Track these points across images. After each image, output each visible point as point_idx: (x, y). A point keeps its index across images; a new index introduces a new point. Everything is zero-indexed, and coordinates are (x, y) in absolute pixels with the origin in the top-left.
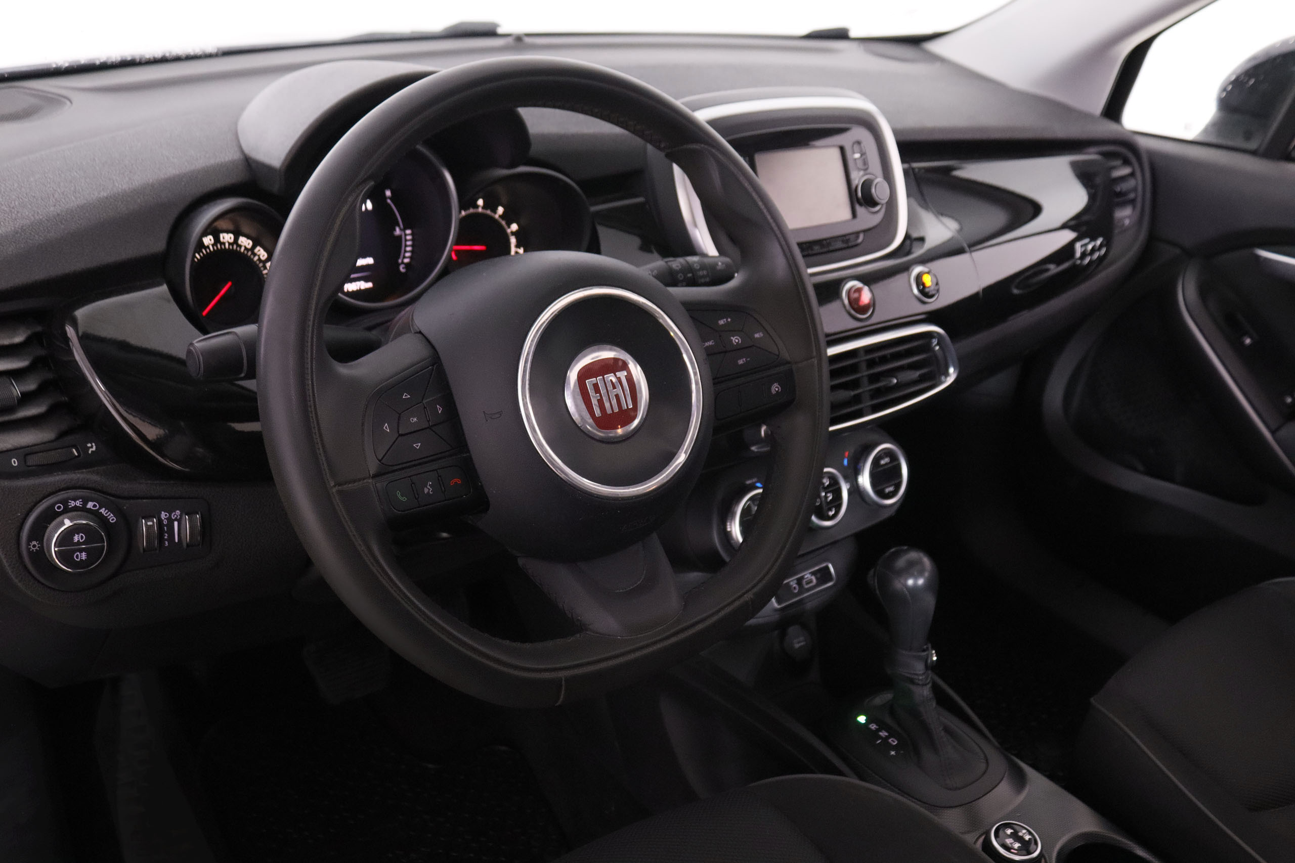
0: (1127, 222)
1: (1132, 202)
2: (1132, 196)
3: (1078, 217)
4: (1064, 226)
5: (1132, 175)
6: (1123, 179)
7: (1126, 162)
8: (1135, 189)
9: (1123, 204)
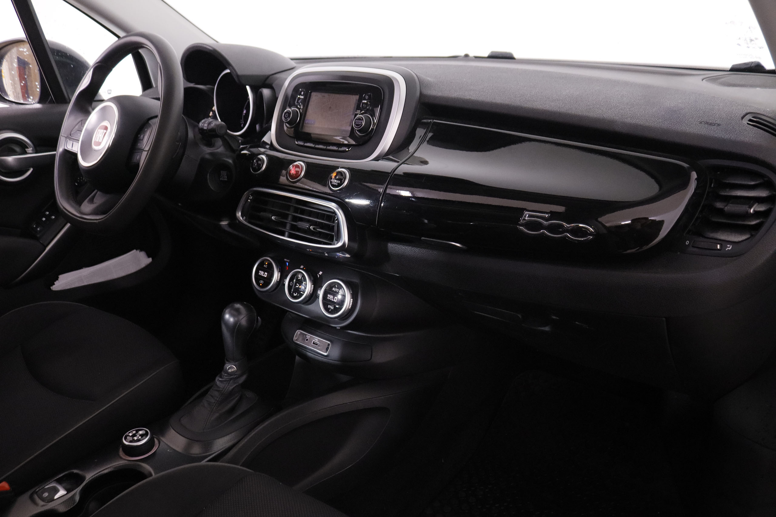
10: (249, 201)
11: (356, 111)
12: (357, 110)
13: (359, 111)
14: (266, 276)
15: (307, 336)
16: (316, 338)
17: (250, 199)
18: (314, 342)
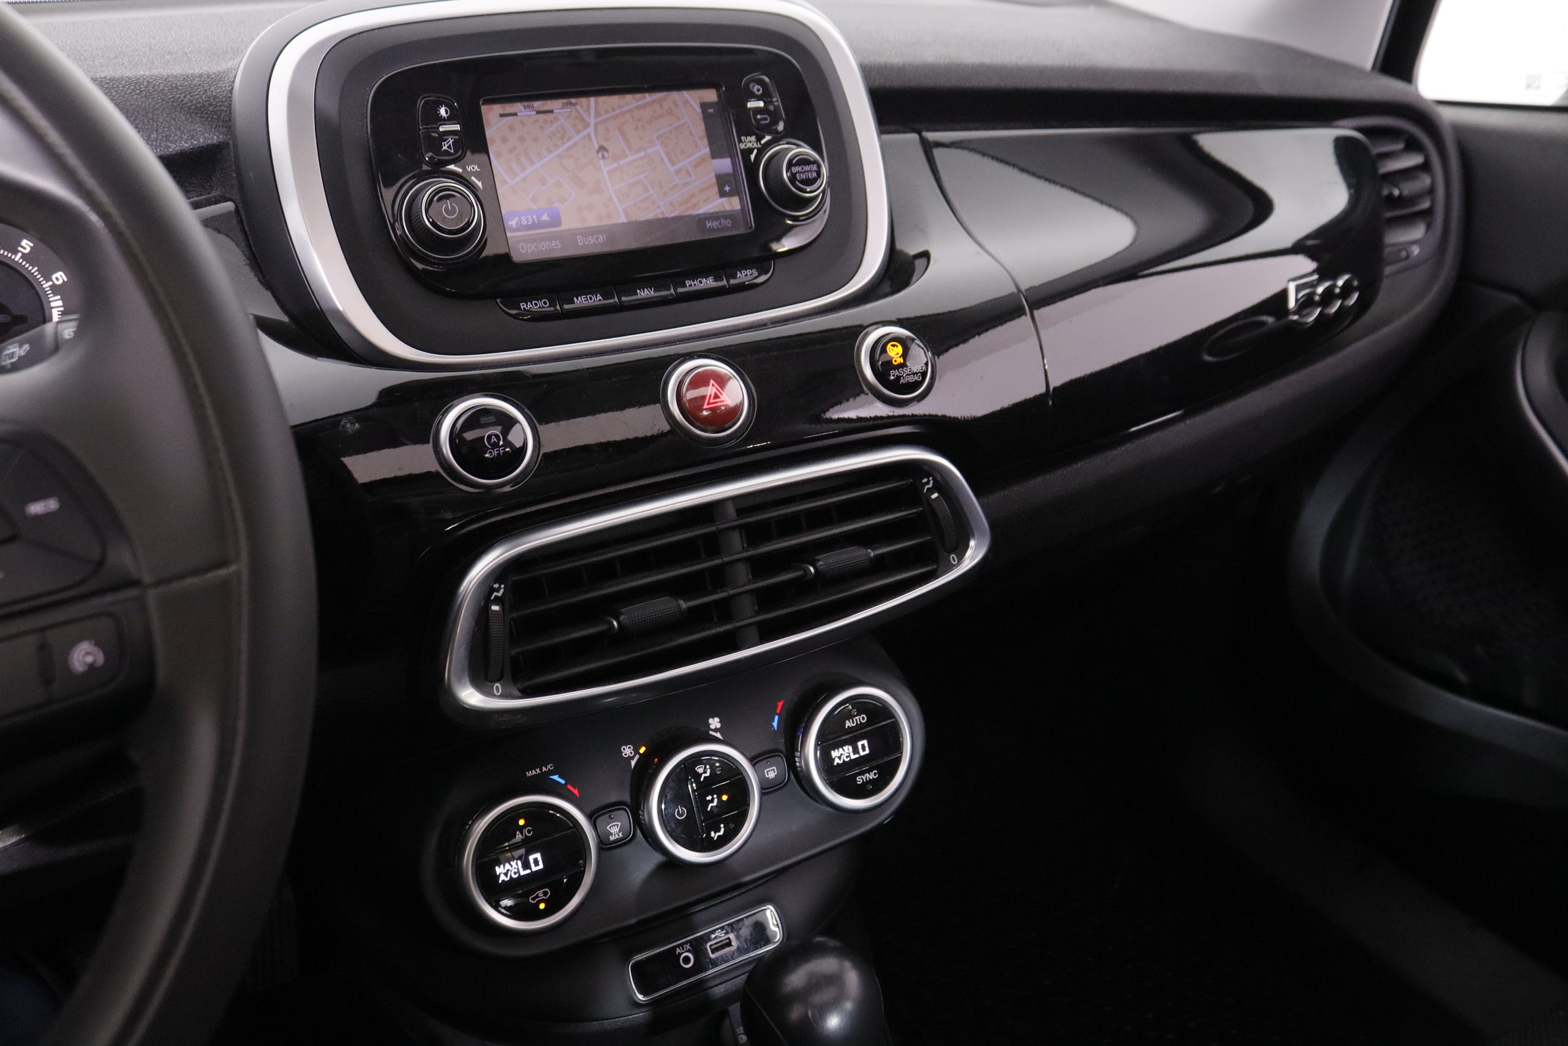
0: (1416, 250)
1: (1427, 214)
2: (1426, 205)
3: (1322, 233)
4: (1298, 248)
5: (1425, 167)
6: (1407, 174)
7: (1413, 145)
8: (1431, 191)
9: (1408, 220)
10: (495, 608)
11: (740, 141)
12: (743, 138)
13: (753, 138)
14: (541, 866)
15: (678, 951)
16: (713, 932)
17: (497, 600)
18: (710, 946)
